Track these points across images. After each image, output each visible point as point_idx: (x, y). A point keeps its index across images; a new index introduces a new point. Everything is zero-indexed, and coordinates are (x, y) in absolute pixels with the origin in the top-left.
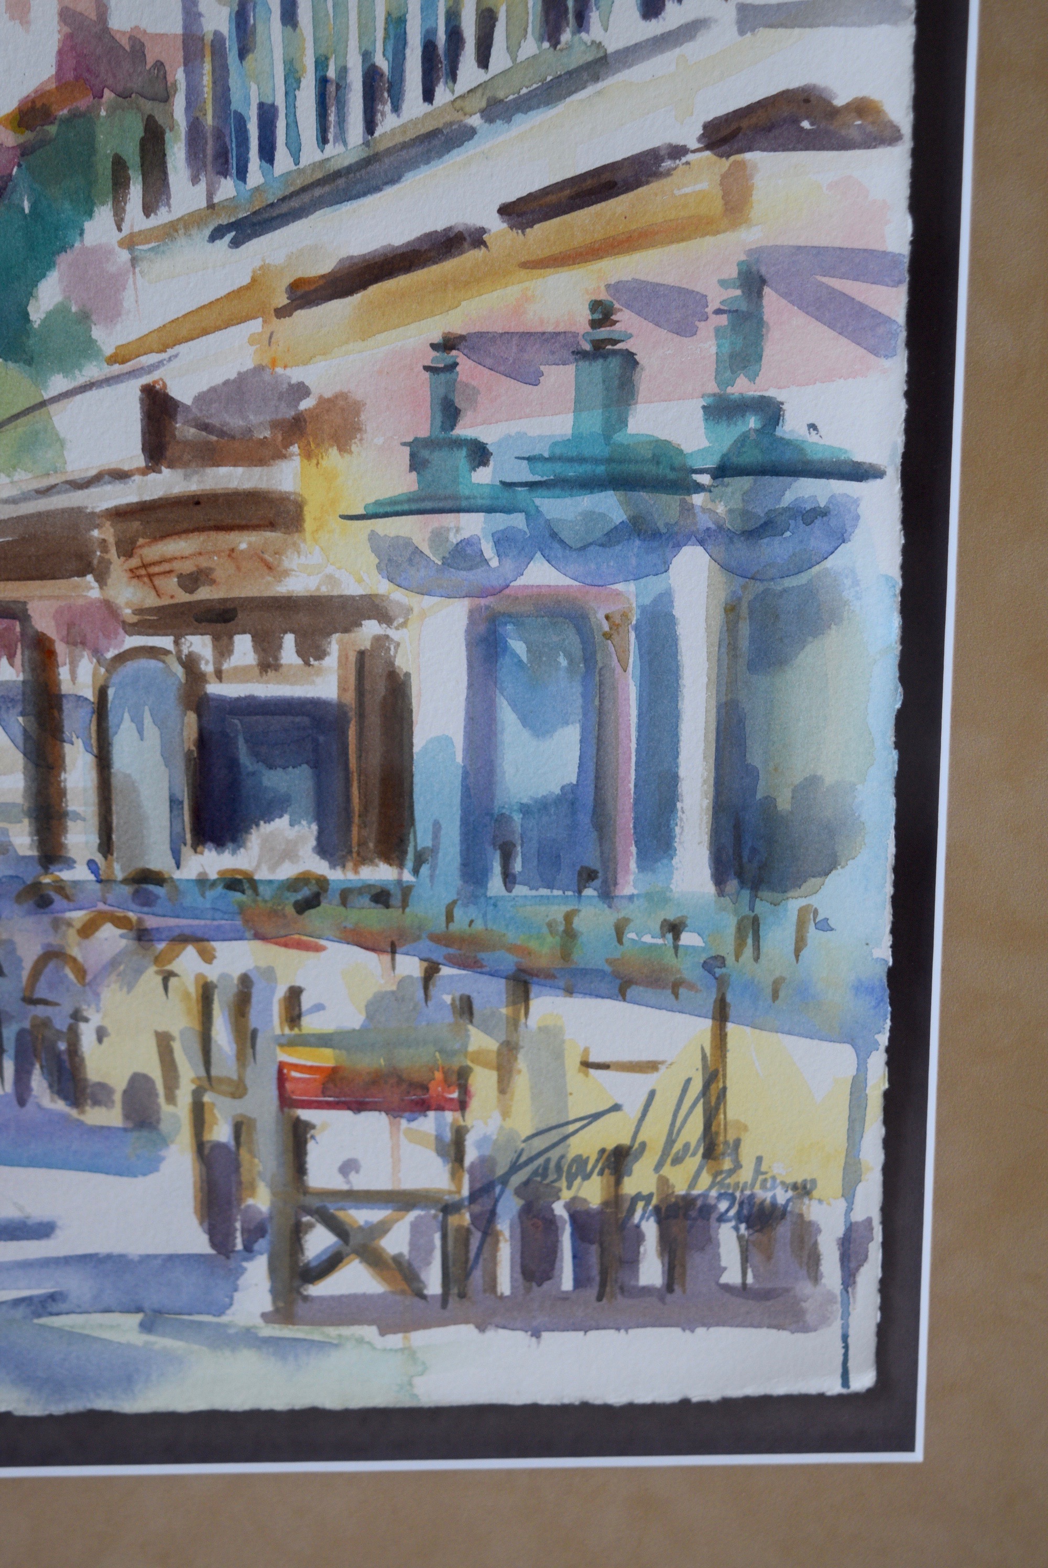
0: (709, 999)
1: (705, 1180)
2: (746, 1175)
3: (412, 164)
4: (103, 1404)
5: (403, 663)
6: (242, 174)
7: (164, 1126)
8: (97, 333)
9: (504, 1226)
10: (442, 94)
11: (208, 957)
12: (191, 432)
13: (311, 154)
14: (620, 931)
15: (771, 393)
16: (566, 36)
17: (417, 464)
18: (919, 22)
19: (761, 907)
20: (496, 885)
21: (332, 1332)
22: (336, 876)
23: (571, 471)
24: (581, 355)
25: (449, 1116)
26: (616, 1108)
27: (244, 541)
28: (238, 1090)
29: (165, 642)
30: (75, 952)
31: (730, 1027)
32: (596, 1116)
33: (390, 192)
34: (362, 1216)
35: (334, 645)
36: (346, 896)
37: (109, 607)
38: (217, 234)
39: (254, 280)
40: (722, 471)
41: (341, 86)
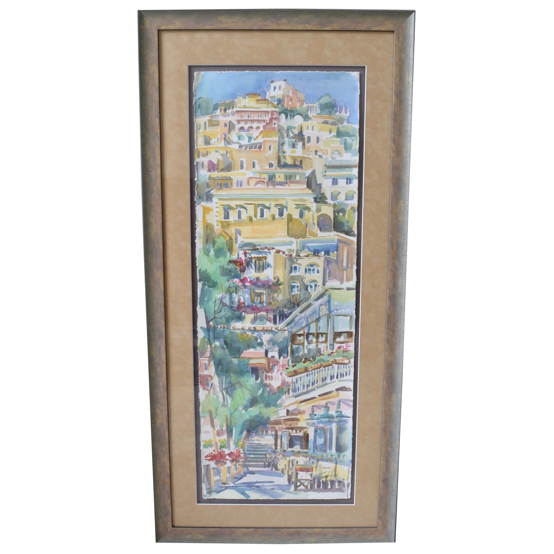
0: (335, 462)
1: (335, 478)
2: (338, 478)
3: (311, 392)
4: (278, 498)
5: (308, 432)
6: (296, 392)
7: (285, 473)
8: (283, 405)
9: (316, 483)
10: (313, 386)
11: (290, 458)
12: (291, 413)
13: (302, 391)
14: (327, 456)
15: (341, 410)
16: (324, 382)
17: (310, 416)
18: (354, 382)
19: (340, 454)
20: (316, 452)
21: (300, 492)
22: (302, 451)
23: (323, 417)
24: (325, 407)
25: (311, 472)
26: (326, 472)
27: (295, 422)
28: (292, 470)
29: (287, 430)
30: (278, 457)
31: (337, 465)
32: (324, 473)
33: (309, 394)
34: (303, 481)
35: (302, 431)
36: (302, 452)
37: (282, 427)
38: (294, 397)
39: (297, 401)
40: (337, 417)
41: (305, 386)
